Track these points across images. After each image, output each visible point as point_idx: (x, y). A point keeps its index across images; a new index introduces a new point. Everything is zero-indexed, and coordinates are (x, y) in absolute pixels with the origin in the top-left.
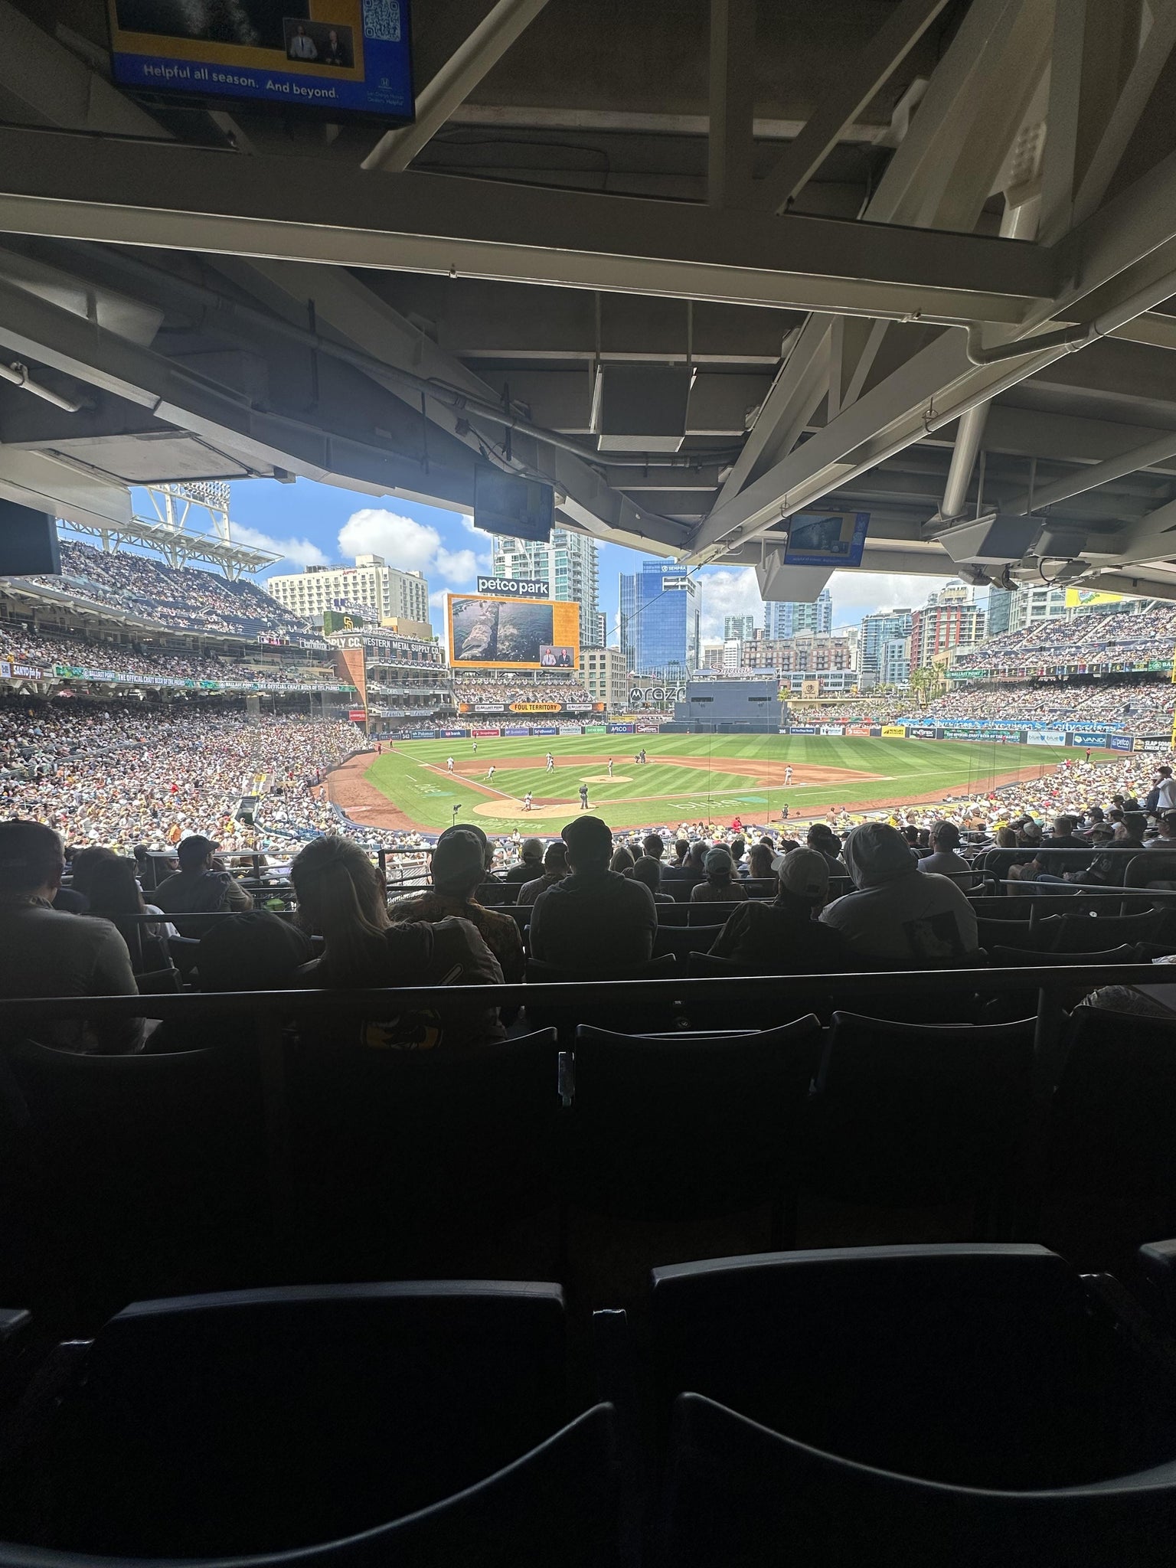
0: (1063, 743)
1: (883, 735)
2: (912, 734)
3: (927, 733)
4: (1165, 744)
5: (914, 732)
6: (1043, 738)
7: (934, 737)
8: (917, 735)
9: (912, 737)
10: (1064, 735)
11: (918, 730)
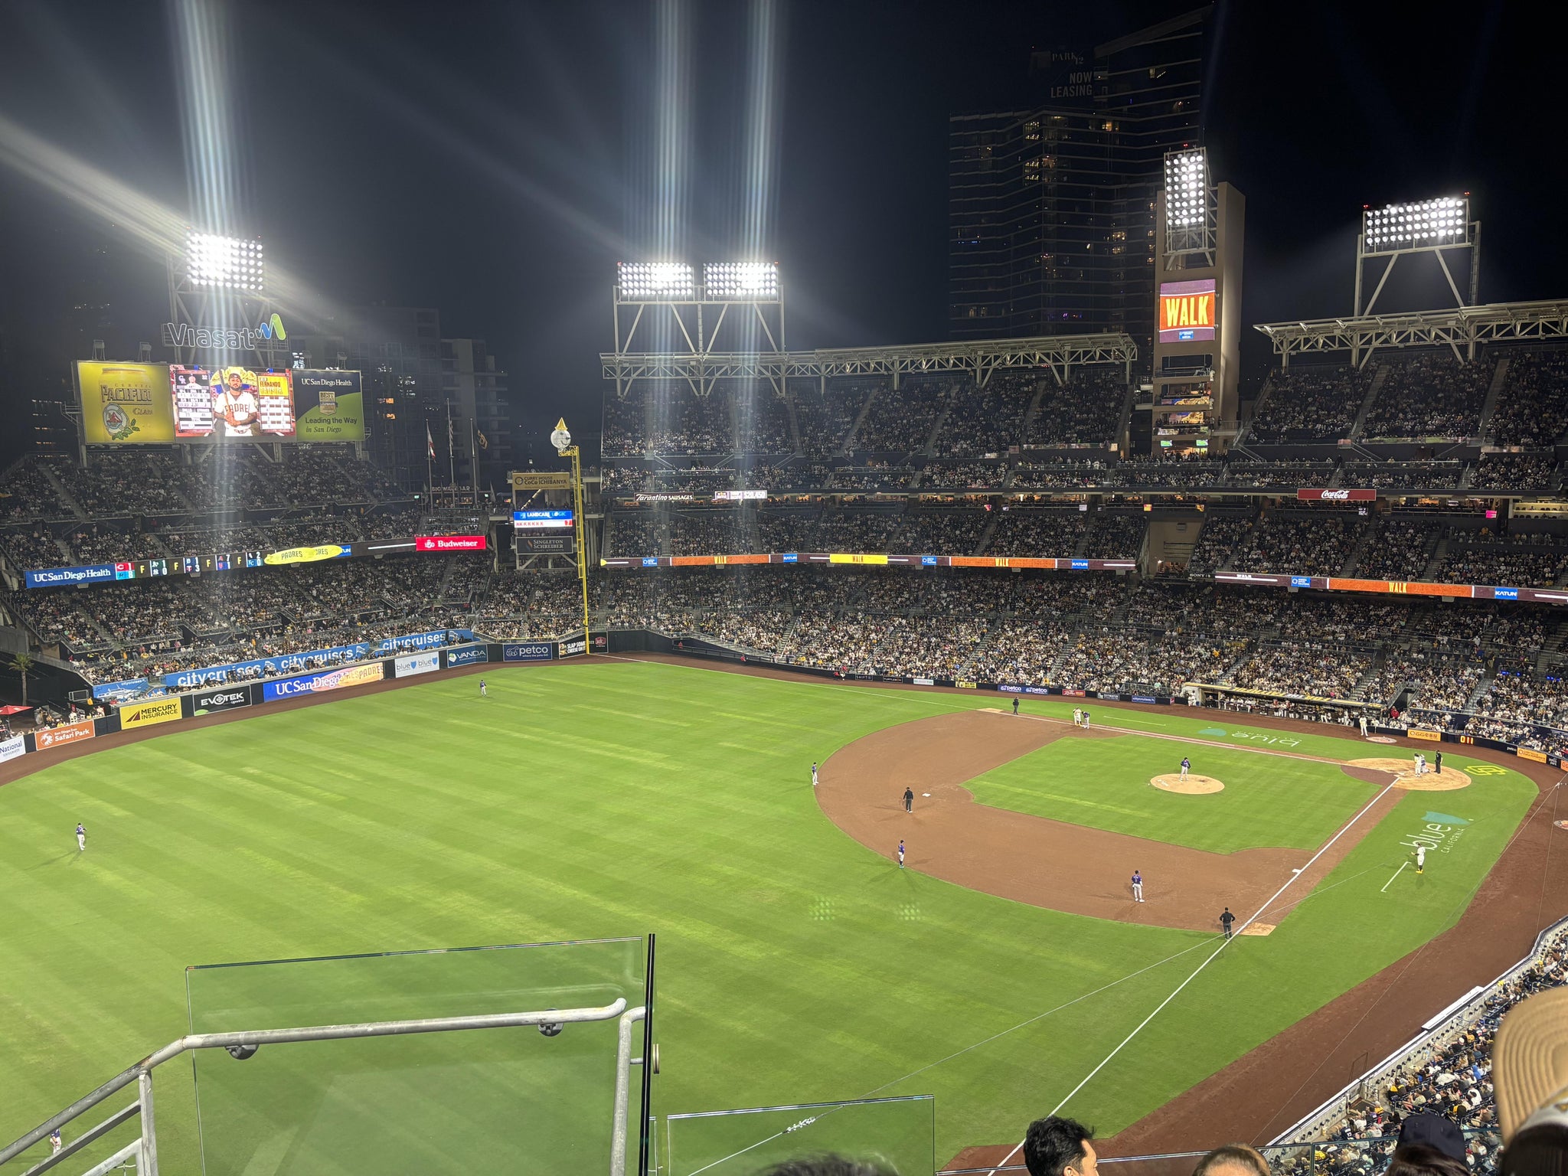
0: (437, 667)
1: (125, 726)
2: (199, 707)
3: (232, 698)
4: (582, 644)
5: (204, 702)
6: (414, 665)
7: (247, 702)
8: (209, 707)
9: (197, 713)
10: (436, 655)
11: (212, 695)
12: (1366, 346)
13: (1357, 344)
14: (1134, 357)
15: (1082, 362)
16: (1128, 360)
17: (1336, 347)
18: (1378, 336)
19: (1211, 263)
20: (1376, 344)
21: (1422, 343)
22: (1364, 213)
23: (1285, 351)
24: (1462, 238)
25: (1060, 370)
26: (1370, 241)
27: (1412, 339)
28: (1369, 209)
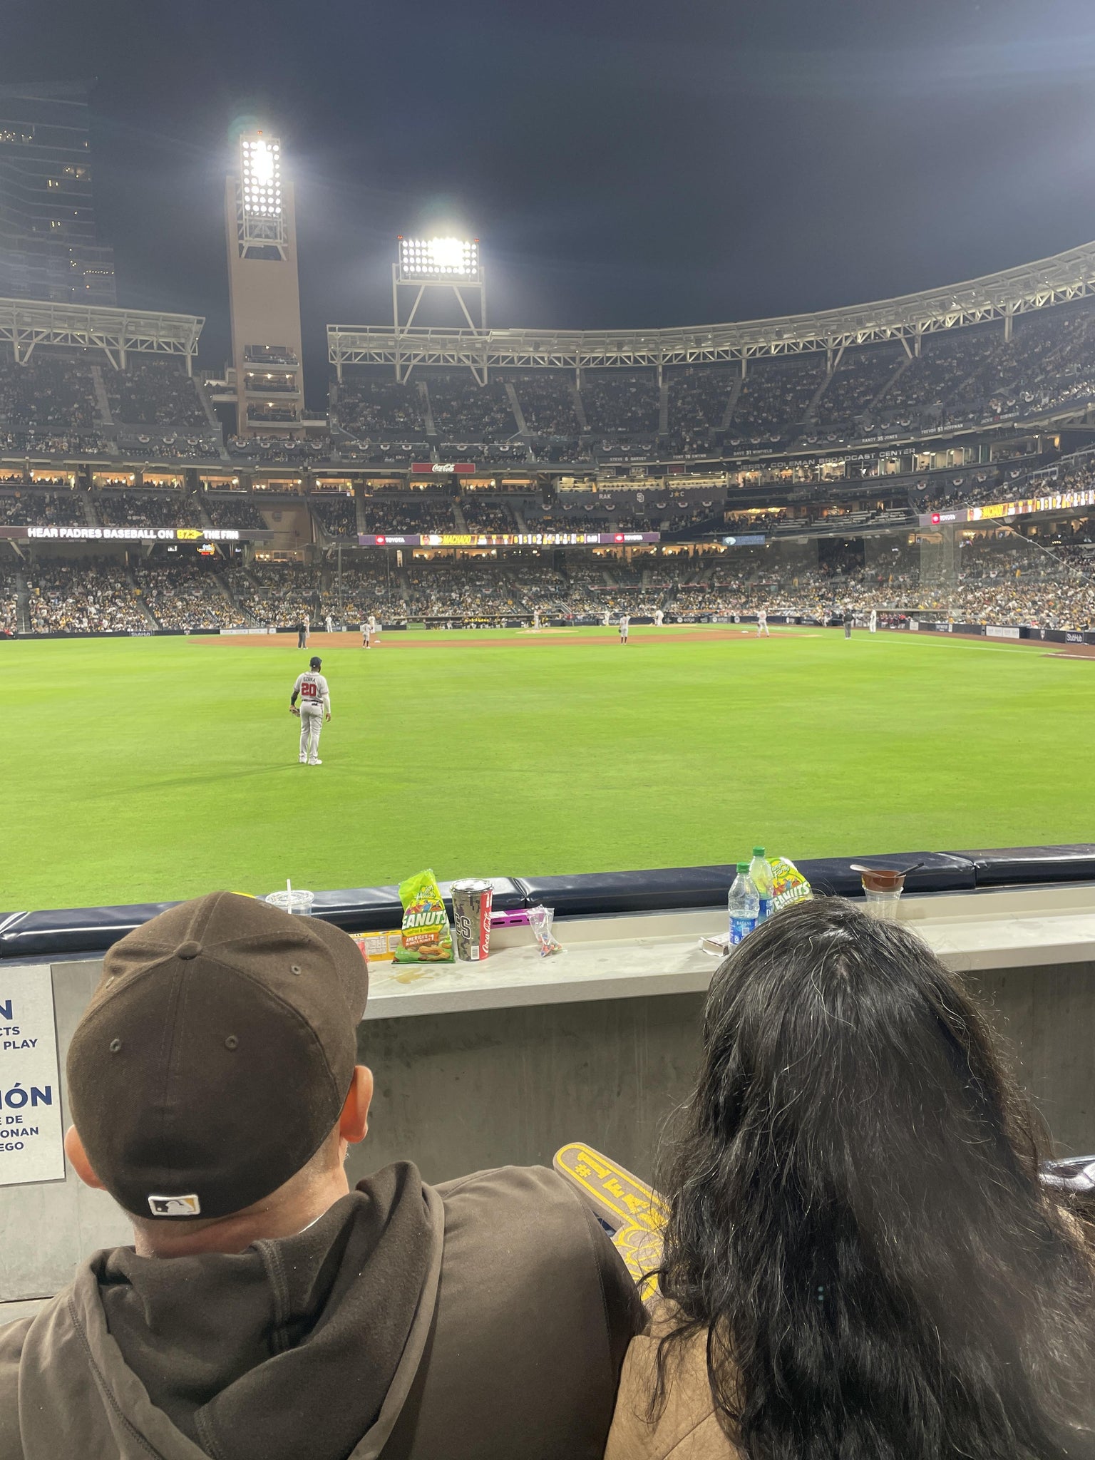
12: (408, 363)
13: (398, 363)
14: (194, 352)
15: (139, 350)
16: (189, 354)
17: (382, 362)
18: (415, 356)
19: (285, 259)
20: (414, 362)
21: (449, 364)
22: (400, 243)
23: (338, 362)
24: (474, 278)
25: (116, 354)
26: (406, 269)
27: (442, 361)
28: (402, 240)
